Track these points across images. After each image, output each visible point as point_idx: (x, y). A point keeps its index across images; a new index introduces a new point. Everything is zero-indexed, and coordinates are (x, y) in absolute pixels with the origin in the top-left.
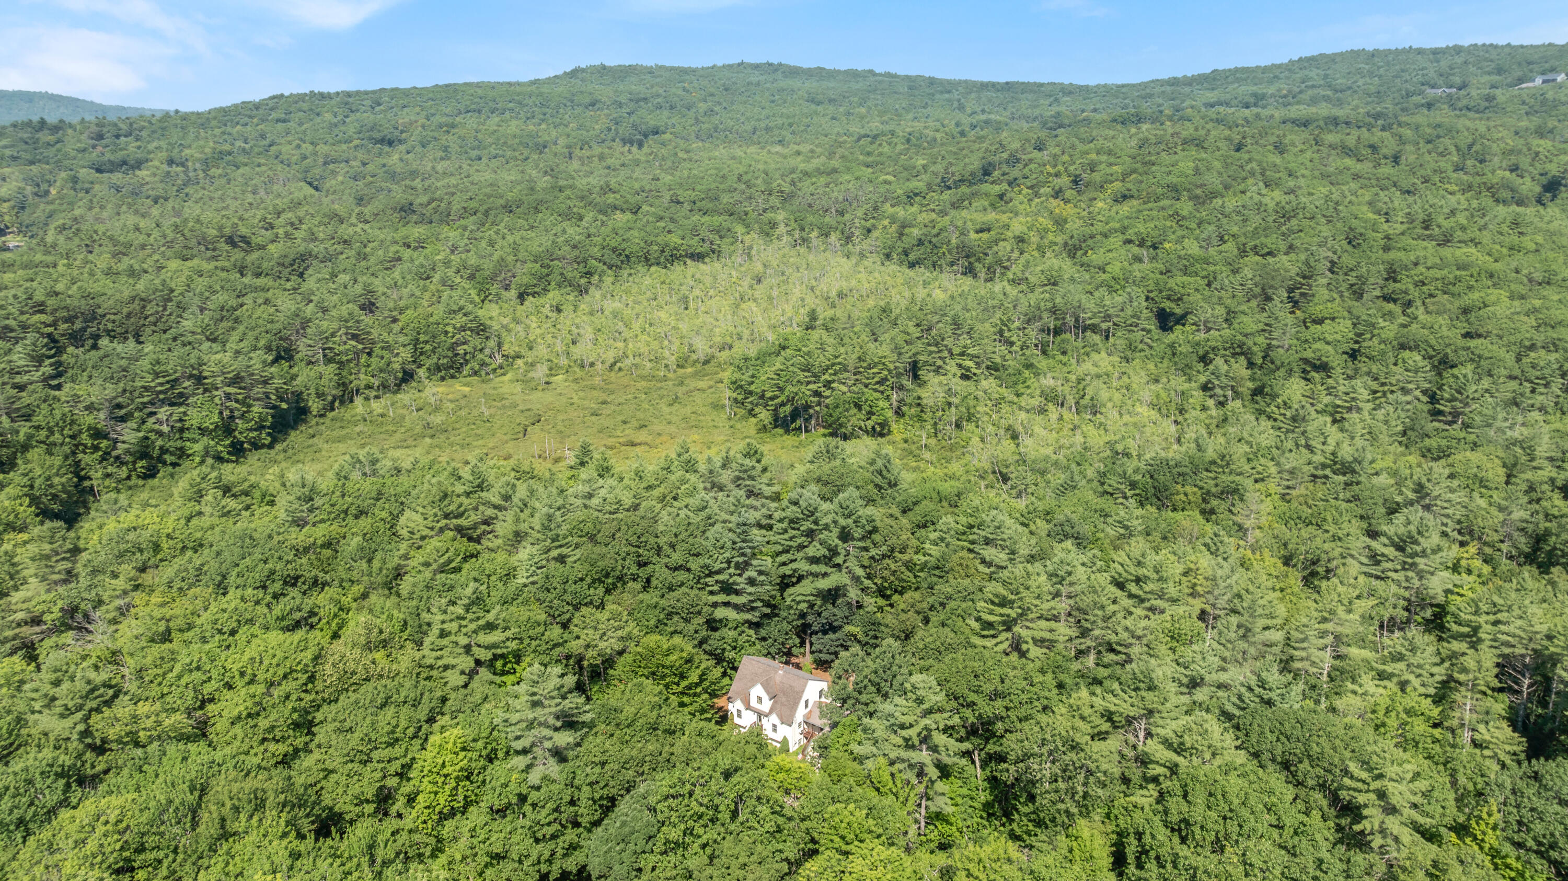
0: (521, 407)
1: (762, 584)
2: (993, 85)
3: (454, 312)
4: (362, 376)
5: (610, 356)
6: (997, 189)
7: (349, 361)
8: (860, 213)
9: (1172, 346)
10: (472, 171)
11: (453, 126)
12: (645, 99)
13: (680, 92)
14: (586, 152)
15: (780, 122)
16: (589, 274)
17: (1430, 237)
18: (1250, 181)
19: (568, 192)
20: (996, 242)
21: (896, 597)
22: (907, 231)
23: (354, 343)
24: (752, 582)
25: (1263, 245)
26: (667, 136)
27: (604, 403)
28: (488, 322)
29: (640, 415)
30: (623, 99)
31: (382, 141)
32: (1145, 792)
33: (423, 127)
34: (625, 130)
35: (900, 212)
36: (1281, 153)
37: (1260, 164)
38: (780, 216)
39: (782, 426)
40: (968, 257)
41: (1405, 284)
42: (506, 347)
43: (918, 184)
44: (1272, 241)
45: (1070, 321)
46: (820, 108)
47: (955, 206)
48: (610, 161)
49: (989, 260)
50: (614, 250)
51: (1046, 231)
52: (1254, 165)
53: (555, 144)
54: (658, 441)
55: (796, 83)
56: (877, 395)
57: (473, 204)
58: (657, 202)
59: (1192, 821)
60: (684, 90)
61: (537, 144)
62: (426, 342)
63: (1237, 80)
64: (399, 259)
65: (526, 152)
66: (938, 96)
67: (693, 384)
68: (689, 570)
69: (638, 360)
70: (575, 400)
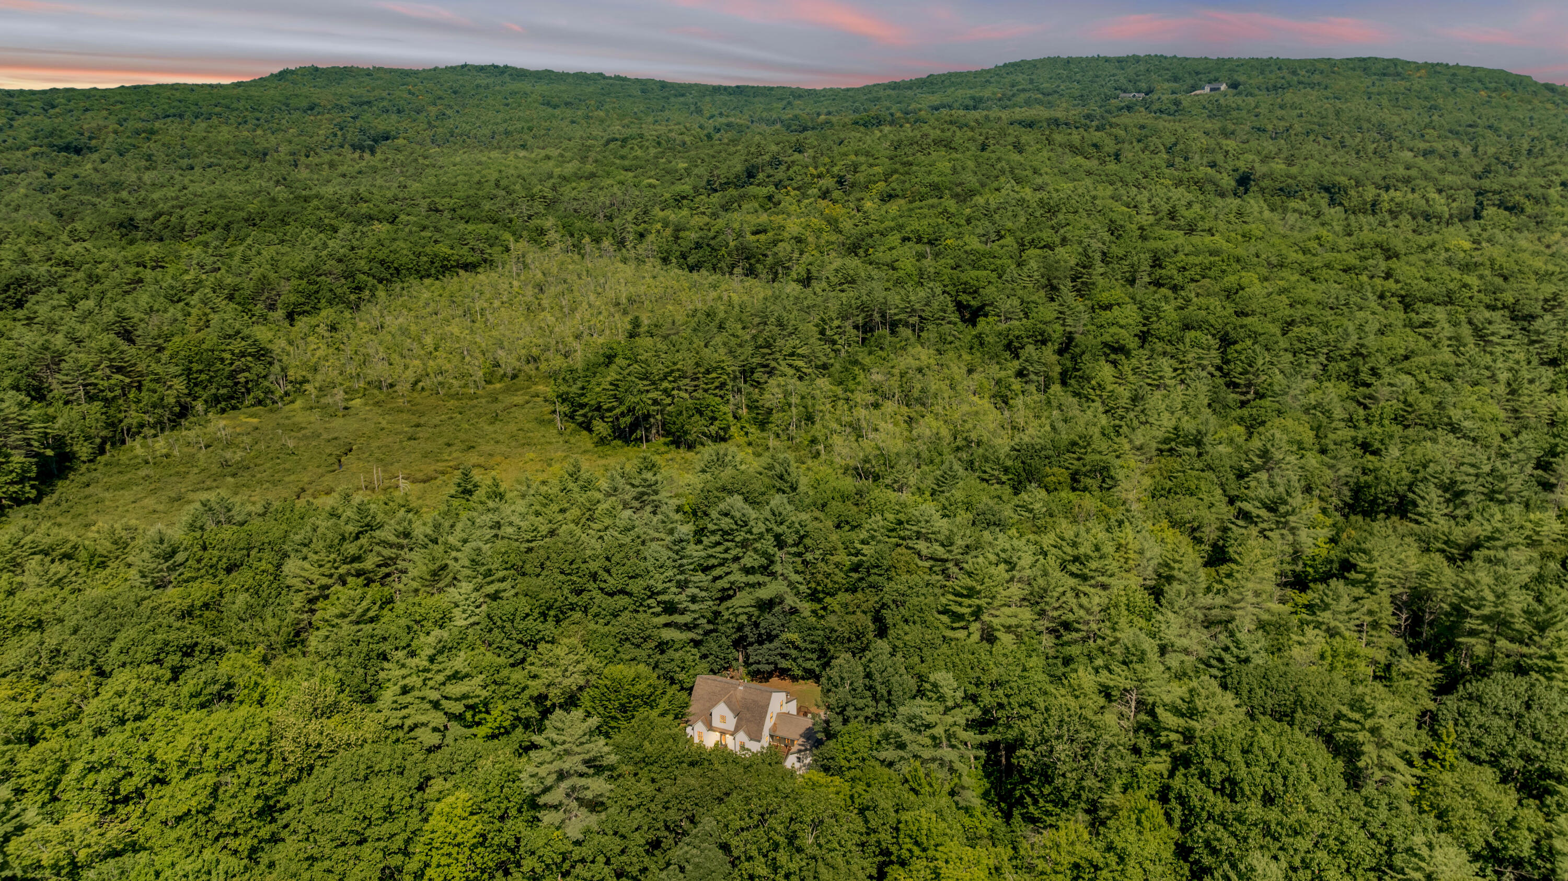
0: (325, 436)
1: (703, 600)
2: (726, 88)
3: (230, 337)
4: (134, 414)
5: (410, 375)
6: (764, 191)
7: (114, 398)
8: (630, 217)
9: (979, 336)
10: (186, 182)
11: (152, 132)
12: (369, 103)
13: (406, 95)
14: (313, 160)
15: (519, 125)
16: (359, 289)
17: (1179, 228)
18: (1002, 179)
19: (315, 202)
20: (775, 243)
21: (828, 600)
22: (681, 234)
23: (121, 377)
24: (693, 599)
25: (1040, 239)
26: (401, 141)
27: (418, 425)
28: (269, 346)
29: (462, 436)
30: (345, 102)
31: (67, 148)
32: (1157, 758)
33: (116, 132)
34: (352, 135)
35: (672, 216)
36: (1020, 152)
37: (1008, 162)
38: (549, 222)
39: (619, 437)
40: (748, 258)
41: (1170, 270)
42: (291, 372)
43: (685, 187)
44: (1046, 235)
45: (877, 317)
46: (557, 112)
47: (726, 208)
48: (342, 169)
49: (770, 260)
50: (382, 262)
51: (821, 230)
52: (1004, 163)
53: (277, 151)
54: (492, 462)
55: (525, 86)
56: (718, 399)
57: (210, 218)
58: (415, 210)
59: (1238, 779)
60: (410, 93)
61: (256, 152)
62: (201, 372)
63: (953, 84)
64: (140, 281)
65: (245, 161)
66: (672, 99)
67: (508, 400)
68: (630, 594)
69: (440, 378)
70: (384, 424)
